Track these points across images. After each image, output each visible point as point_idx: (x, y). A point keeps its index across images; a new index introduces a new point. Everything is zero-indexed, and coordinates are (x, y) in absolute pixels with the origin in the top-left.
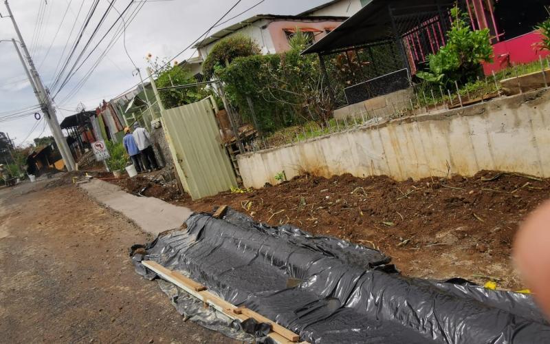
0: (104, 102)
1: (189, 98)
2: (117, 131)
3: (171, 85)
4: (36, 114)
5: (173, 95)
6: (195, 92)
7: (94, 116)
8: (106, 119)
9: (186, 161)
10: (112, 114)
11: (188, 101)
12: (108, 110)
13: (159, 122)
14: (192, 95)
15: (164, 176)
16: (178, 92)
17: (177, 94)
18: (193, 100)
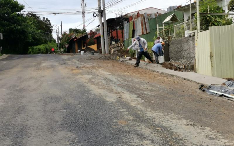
0: (138, 13)
1: (217, 22)
2: (141, 34)
3: (208, 12)
4: (94, 13)
5: (208, 18)
6: (221, 19)
7: (127, 21)
8: (135, 25)
9: (214, 57)
10: (142, 22)
11: (216, 24)
12: (139, 19)
13: (194, 33)
14: (219, 20)
15: (185, 66)
16: (211, 17)
17: (210, 18)
18: (219, 24)
